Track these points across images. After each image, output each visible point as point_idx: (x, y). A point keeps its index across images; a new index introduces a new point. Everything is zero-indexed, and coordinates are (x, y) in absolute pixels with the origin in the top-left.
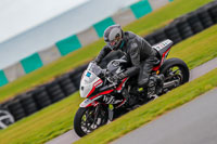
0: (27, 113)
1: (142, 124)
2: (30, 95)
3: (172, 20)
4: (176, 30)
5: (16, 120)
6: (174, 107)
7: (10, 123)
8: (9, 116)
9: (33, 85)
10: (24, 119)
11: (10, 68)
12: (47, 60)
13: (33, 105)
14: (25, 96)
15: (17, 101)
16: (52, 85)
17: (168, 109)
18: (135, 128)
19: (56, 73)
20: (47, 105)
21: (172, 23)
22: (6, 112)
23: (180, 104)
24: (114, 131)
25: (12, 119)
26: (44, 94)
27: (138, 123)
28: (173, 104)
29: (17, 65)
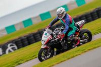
0: (24, 46)
1: (76, 55)
2: (25, 38)
3: (94, 8)
4: (96, 13)
5: (18, 48)
6: (92, 49)
7: (15, 50)
8: (15, 46)
9: (28, 33)
10: (22, 48)
11: (17, 24)
12: (35, 22)
13: (26, 42)
14: (23, 38)
15: (19, 40)
16: (36, 34)
17: (90, 50)
18: (73, 57)
19: (38, 29)
20: (33, 43)
21: (94, 10)
22: (14, 44)
23: (95, 48)
24: (63, 57)
25: (16, 48)
26: (32, 37)
27: (75, 55)
28: (92, 47)
29: (21, 23)
